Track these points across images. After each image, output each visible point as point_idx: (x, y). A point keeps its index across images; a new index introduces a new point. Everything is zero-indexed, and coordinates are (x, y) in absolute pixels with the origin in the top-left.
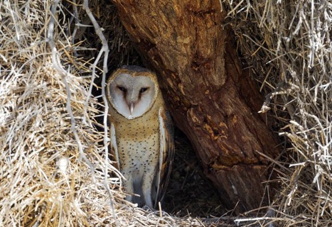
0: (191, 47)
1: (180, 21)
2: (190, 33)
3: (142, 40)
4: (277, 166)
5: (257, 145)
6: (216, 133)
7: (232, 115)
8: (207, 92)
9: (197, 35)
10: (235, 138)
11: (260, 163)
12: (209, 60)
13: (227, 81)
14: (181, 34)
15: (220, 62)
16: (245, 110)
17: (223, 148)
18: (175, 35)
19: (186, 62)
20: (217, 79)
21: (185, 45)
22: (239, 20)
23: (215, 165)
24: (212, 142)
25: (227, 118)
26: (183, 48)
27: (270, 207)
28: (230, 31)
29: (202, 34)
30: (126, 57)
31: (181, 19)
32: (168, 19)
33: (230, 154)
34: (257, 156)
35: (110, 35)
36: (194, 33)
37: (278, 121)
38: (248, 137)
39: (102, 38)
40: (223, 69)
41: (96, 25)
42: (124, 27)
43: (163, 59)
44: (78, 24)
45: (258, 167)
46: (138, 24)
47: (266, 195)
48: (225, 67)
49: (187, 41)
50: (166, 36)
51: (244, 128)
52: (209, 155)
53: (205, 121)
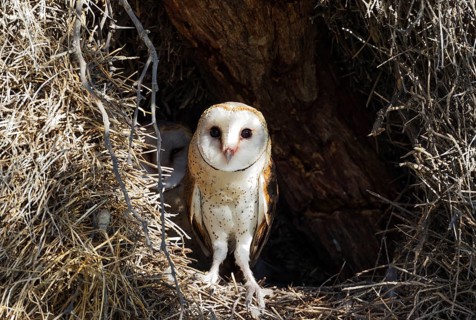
0: (269, 51)
1: (252, 14)
2: (267, 31)
3: (200, 43)
4: (397, 211)
5: (365, 182)
6: (308, 168)
7: (329, 142)
8: (294, 111)
9: (276, 33)
10: (334, 173)
11: (371, 206)
12: (295, 66)
13: (320, 94)
14: (254, 33)
15: (310, 69)
16: (347, 134)
17: (319, 188)
18: (246, 35)
19: (262, 72)
20: (306, 93)
21: (261, 47)
22: (333, 10)
23: (309, 213)
24: (303, 180)
25: (322, 146)
26: (258, 53)
27: (390, 266)
28: (321, 25)
29: (284, 32)
30: (178, 68)
31: (254, 12)
32: (236, 13)
33: (329, 195)
34: (367, 197)
35: (156, 38)
36: (272, 30)
37: (392, 146)
38: (352, 171)
39: (148, 42)
40: (314, 78)
41: (139, 25)
42: (173, 26)
43: (231, 68)
44: (113, 26)
45: (367, 212)
46: (193, 22)
47: (383, 251)
48: (317, 75)
49: (263, 41)
50: (234, 37)
51: (346, 160)
52: (299, 199)
53: (293, 152)
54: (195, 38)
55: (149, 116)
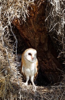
0: (39, 41)
1: (36, 34)
2: (38, 37)
3: (26, 39)
4: (62, 72)
5: (56, 67)
6: (45, 63)
7: (50, 59)
8: (43, 53)
9: (40, 37)
10: (50, 65)
11: (57, 71)
12: (44, 44)
13: (48, 49)
14: (36, 37)
15: (46, 45)
16: (53, 57)
17: (47, 67)
18: (34, 38)
19: (37, 45)
20: (46, 49)
21: (37, 40)
22: (51, 33)
23: (45, 72)
24: (45, 66)
25: (48, 59)
26: (37, 41)
27: (60, 83)
28: (49, 36)
29: (42, 37)
30: (21, 43)
31: (36, 33)
32: (33, 33)
33: (49, 69)
34: (56, 69)
35: (17, 38)
37: (62, 60)
38: (54, 64)
39: (16, 38)
41: (14, 35)
42: (21, 36)
43: (31, 44)
44: (9, 35)
45: (56, 72)
46: (24, 35)
47: (59, 80)
48: (48, 46)
49: (38, 39)
50: (32, 38)
51: (53, 62)
52: (44, 69)
53: (43, 60)
54: (25, 38)
55: (15, 52)
